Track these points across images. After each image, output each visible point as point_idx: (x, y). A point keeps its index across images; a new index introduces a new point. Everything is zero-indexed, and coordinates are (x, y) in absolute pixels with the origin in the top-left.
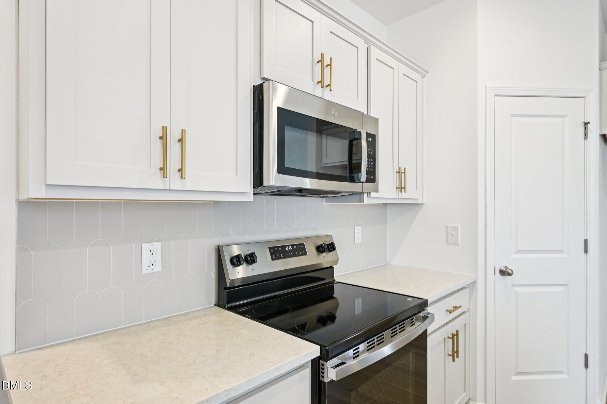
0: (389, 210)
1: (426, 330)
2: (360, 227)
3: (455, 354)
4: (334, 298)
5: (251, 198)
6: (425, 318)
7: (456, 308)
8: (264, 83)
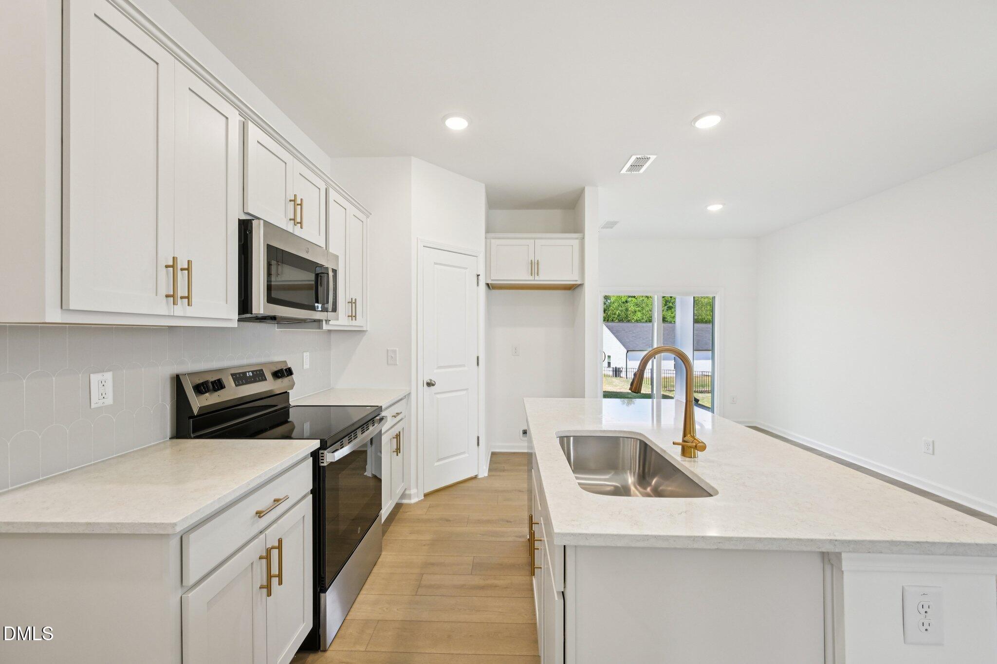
0: (333, 336)
1: (381, 431)
2: (308, 353)
3: (398, 450)
4: (290, 422)
5: (235, 324)
6: (381, 419)
7: (398, 414)
8: (253, 220)
